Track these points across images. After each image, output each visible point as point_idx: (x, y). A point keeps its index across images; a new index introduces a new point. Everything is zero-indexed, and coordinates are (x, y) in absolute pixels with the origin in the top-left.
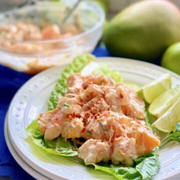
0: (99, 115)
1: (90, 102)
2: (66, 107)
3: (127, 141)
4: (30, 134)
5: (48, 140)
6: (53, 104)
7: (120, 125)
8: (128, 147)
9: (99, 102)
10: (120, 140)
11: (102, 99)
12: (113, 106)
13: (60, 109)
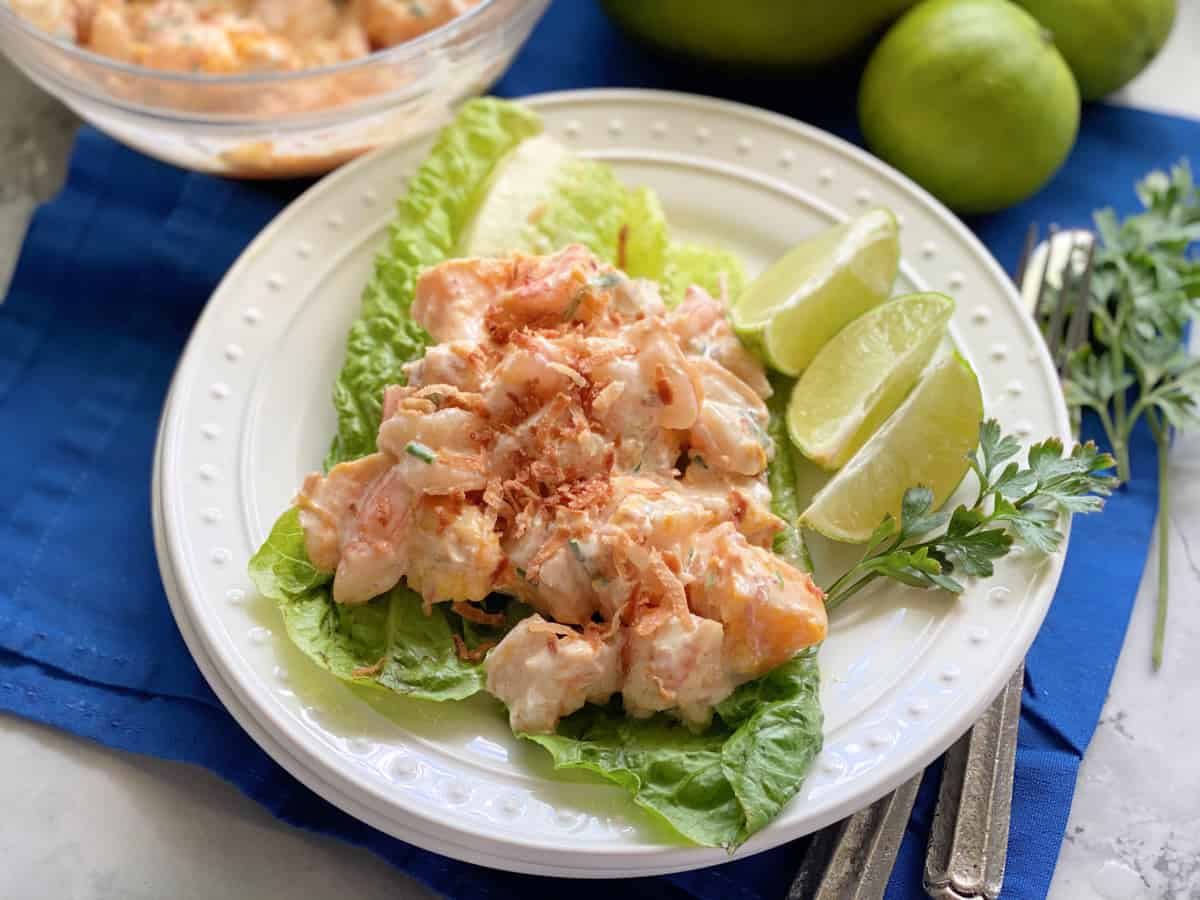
0: (565, 501)
1: (522, 429)
2: (421, 465)
3: (687, 637)
4: (269, 585)
5: (351, 608)
6: (361, 405)
7: (655, 558)
8: (688, 664)
9: (566, 431)
10: (656, 633)
11: (579, 418)
12: (628, 444)
13: (394, 459)
